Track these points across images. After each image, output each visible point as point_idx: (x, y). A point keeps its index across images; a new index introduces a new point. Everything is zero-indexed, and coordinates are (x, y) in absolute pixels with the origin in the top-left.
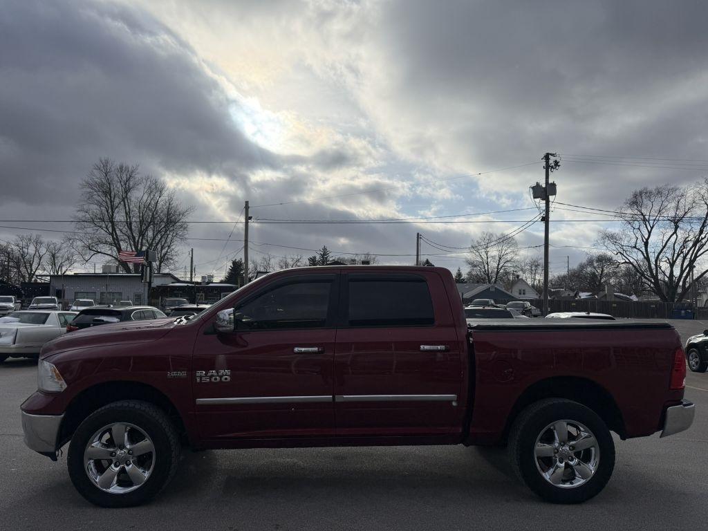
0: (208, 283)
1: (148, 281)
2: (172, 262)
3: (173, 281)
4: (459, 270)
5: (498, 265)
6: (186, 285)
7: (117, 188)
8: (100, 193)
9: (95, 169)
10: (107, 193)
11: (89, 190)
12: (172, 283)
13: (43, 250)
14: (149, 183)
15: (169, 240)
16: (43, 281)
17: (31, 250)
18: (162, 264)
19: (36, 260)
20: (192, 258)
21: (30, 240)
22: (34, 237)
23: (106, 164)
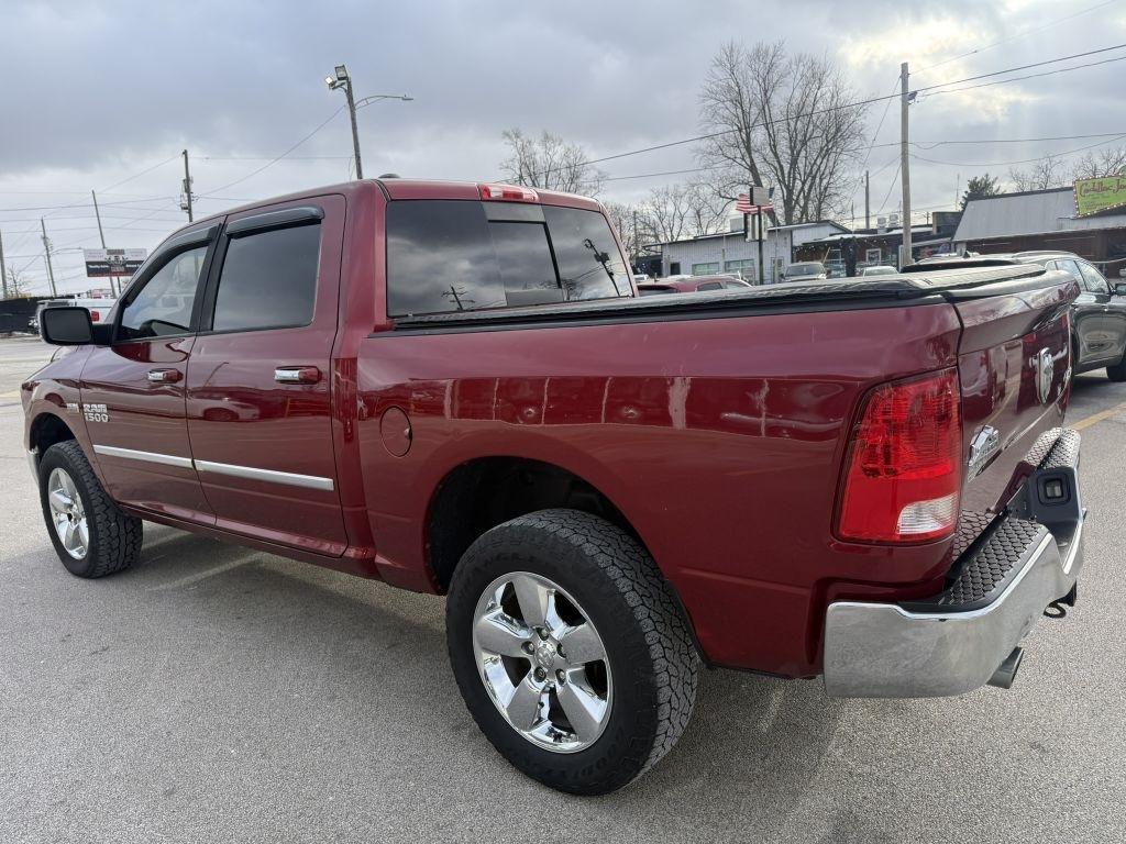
0: (889, 230)
1: (757, 238)
2: (837, 199)
3: (834, 231)
6: (850, 236)
7: (752, 91)
8: (728, 104)
9: (716, 65)
10: (738, 102)
11: (713, 102)
12: (831, 235)
13: (684, 207)
14: (801, 68)
15: (831, 164)
16: (653, 253)
17: (670, 209)
18: (823, 206)
19: (677, 222)
20: (867, 188)
21: (667, 193)
22: (671, 188)
23: (731, 52)
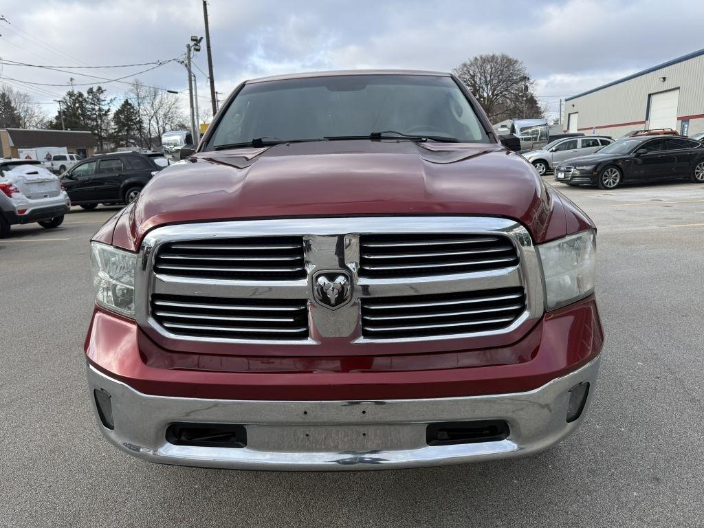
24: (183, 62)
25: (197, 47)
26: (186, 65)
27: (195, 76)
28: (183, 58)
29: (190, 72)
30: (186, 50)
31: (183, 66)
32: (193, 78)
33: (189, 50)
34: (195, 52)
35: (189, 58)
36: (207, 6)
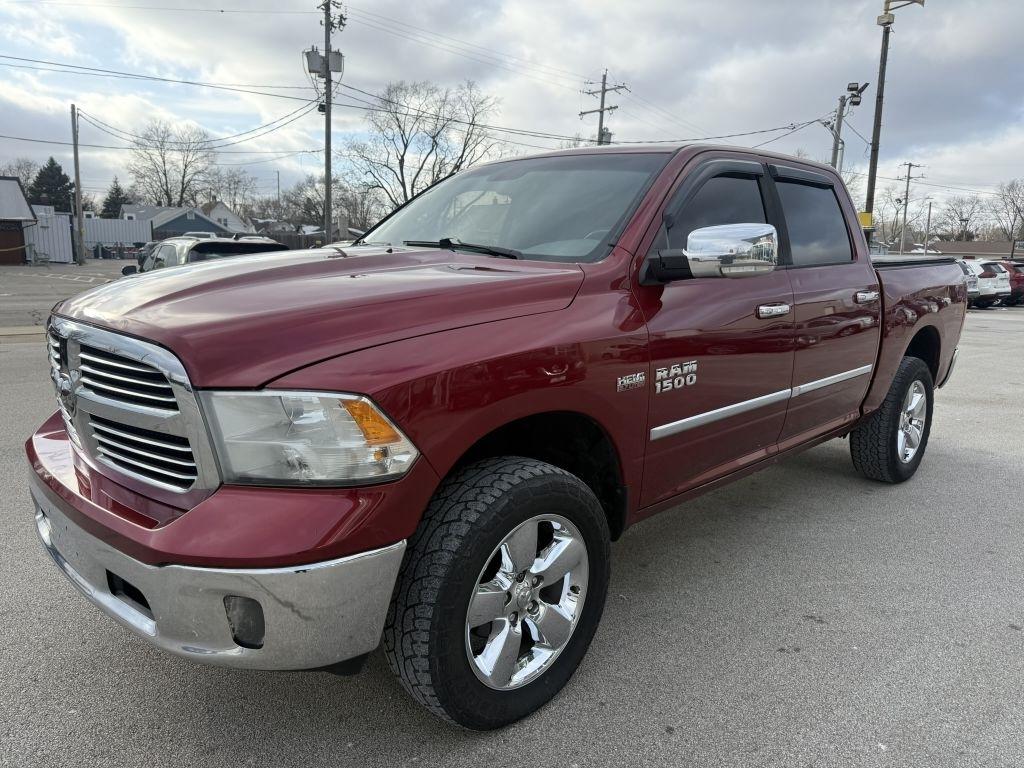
4: (116, 182)
5: (184, 177)
24: (829, 123)
25: (855, 99)
26: (832, 128)
27: (843, 143)
28: (831, 117)
29: (837, 138)
30: (838, 104)
31: (827, 130)
32: (840, 146)
33: (843, 105)
34: (851, 107)
35: (840, 117)
36: (891, 34)
